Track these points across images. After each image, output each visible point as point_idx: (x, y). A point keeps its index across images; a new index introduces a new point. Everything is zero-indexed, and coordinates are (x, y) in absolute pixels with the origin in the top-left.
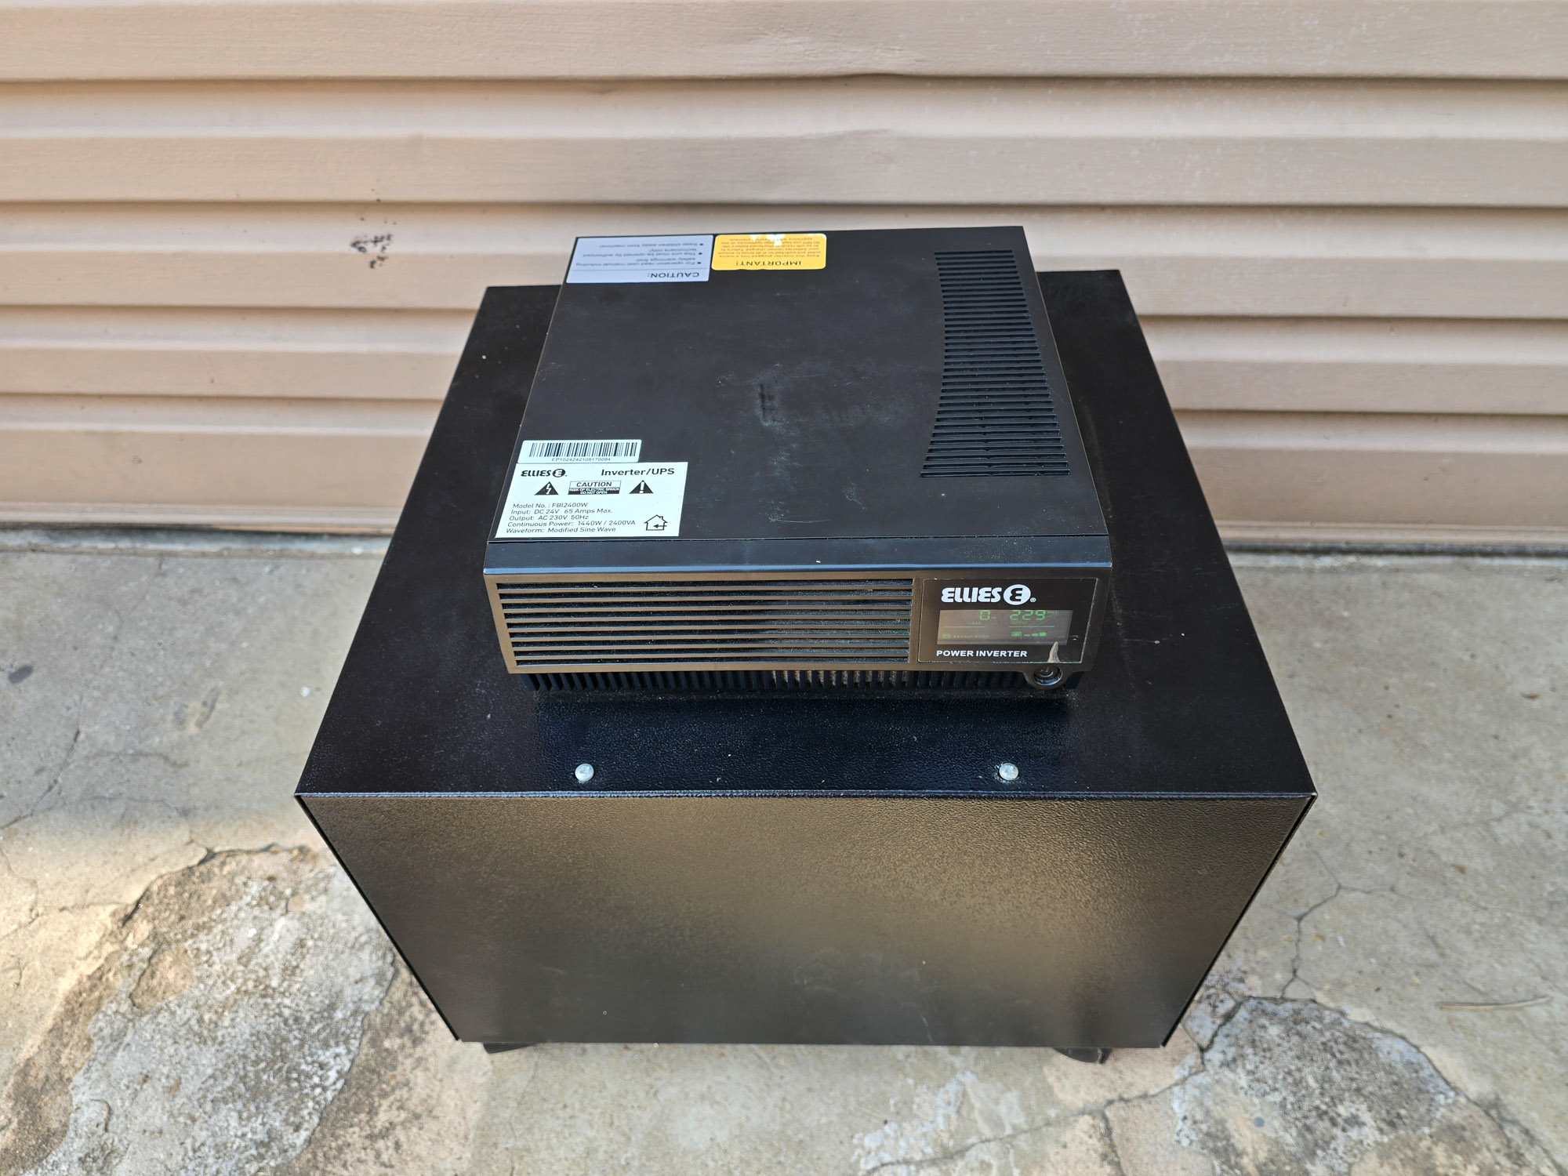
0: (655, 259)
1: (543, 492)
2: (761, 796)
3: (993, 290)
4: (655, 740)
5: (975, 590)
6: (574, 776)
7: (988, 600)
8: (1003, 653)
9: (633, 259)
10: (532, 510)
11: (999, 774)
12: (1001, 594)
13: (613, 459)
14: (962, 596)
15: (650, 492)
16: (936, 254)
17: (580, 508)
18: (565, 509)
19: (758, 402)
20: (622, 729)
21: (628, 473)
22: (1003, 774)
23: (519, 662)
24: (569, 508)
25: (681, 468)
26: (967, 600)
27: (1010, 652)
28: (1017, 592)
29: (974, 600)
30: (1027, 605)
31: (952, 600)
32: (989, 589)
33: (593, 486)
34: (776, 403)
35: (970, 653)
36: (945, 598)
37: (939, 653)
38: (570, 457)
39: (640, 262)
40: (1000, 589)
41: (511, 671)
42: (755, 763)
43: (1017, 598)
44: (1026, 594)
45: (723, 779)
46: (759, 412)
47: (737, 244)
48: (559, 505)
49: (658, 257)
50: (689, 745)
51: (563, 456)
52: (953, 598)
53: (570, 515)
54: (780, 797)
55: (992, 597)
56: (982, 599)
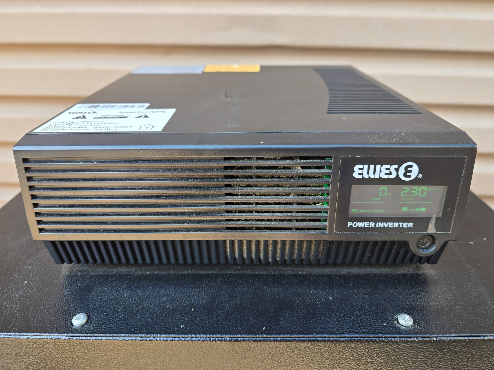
1: (77, 118)
2: (215, 340)
4: (140, 299)
5: (378, 166)
6: (72, 323)
7: (387, 176)
8: (396, 225)
10: (65, 124)
11: (398, 322)
12: (397, 170)
13: (130, 109)
14: (368, 173)
17: (98, 123)
20: (117, 291)
21: (137, 113)
22: (401, 321)
23: (41, 230)
25: (171, 111)
26: (372, 176)
27: (401, 223)
28: (409, 169)
29: (377, 176)
30: (416, 182)
31: (360, 176)
32: (388, 166)
33: (111, 116)
34: (234, 95)
35: (372, 224)
36: (356, 175)
37: (349, 224)
38: (103, 108)
40: (396, 166)
41: (35, 239)
42: (212, 315)
43: (408, 174)
44: (415, 170)
45: (186, 326)
48: (85, 122)
50: (163, 302)
51: (99, 108)
52: (362, 174)
53: (89, 125)
54: (229, 341)
55: (390, 173)
56: (383, 176)
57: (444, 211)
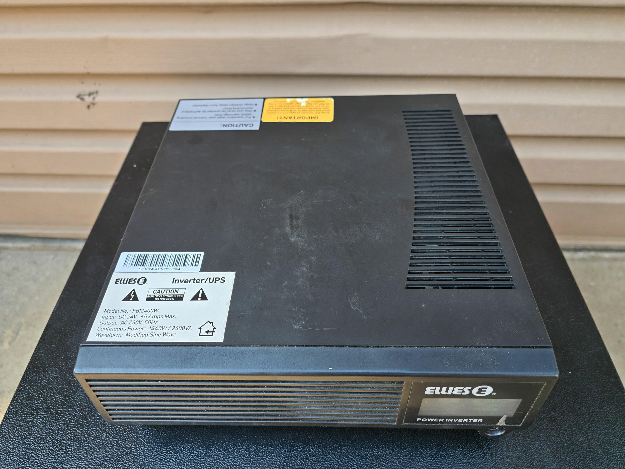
0: (227, 114)
1: (127, 298)
3: (441, 137)
5: (451, 388)
7: (460, 393)
8: (465, 420)
9: (212, 114)
10: (117, 315)
12: (471, 390)
13: (183, 269)
14: (440, 391)
15: (206, 299)
16: (403, 112)
17: (153, 314)
18: (141, 314)
19: (288, 221)
21: (192, 281)
24: (144, 313)
25: (230, 276)
26: (444, 393)
27: (471, 420)
28: (483, 390)
29: (449, 393)
30: (490, 396)
31: (433, 393)
32: (462, 388)
33: (165, 293)
34: (300, 222)
35: (442, 420)
37: (418, 420)
38: (152, 267)
39: (217, 117)
40: (470, 388)
43: (482, 392)
44: (489, 390)
46: (288, 230)
47: (278, 105)
48: (138, 311)
49: (229, 113)
51: (147, 266)
53: (144, 320)
55: (464, 392)
56: (455, 393)
57: (516, 414)
